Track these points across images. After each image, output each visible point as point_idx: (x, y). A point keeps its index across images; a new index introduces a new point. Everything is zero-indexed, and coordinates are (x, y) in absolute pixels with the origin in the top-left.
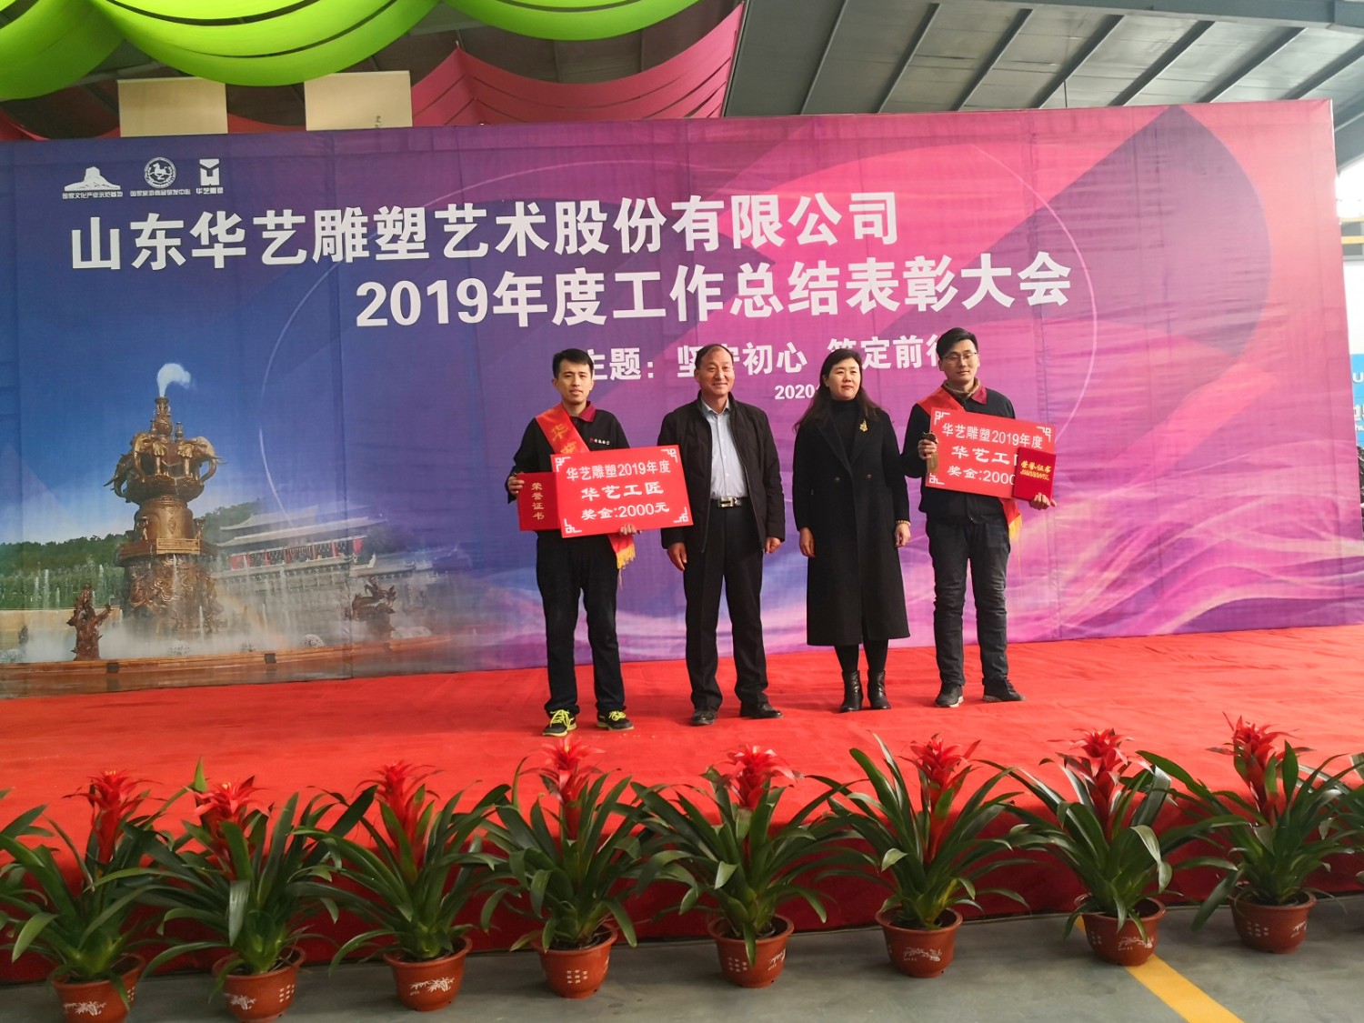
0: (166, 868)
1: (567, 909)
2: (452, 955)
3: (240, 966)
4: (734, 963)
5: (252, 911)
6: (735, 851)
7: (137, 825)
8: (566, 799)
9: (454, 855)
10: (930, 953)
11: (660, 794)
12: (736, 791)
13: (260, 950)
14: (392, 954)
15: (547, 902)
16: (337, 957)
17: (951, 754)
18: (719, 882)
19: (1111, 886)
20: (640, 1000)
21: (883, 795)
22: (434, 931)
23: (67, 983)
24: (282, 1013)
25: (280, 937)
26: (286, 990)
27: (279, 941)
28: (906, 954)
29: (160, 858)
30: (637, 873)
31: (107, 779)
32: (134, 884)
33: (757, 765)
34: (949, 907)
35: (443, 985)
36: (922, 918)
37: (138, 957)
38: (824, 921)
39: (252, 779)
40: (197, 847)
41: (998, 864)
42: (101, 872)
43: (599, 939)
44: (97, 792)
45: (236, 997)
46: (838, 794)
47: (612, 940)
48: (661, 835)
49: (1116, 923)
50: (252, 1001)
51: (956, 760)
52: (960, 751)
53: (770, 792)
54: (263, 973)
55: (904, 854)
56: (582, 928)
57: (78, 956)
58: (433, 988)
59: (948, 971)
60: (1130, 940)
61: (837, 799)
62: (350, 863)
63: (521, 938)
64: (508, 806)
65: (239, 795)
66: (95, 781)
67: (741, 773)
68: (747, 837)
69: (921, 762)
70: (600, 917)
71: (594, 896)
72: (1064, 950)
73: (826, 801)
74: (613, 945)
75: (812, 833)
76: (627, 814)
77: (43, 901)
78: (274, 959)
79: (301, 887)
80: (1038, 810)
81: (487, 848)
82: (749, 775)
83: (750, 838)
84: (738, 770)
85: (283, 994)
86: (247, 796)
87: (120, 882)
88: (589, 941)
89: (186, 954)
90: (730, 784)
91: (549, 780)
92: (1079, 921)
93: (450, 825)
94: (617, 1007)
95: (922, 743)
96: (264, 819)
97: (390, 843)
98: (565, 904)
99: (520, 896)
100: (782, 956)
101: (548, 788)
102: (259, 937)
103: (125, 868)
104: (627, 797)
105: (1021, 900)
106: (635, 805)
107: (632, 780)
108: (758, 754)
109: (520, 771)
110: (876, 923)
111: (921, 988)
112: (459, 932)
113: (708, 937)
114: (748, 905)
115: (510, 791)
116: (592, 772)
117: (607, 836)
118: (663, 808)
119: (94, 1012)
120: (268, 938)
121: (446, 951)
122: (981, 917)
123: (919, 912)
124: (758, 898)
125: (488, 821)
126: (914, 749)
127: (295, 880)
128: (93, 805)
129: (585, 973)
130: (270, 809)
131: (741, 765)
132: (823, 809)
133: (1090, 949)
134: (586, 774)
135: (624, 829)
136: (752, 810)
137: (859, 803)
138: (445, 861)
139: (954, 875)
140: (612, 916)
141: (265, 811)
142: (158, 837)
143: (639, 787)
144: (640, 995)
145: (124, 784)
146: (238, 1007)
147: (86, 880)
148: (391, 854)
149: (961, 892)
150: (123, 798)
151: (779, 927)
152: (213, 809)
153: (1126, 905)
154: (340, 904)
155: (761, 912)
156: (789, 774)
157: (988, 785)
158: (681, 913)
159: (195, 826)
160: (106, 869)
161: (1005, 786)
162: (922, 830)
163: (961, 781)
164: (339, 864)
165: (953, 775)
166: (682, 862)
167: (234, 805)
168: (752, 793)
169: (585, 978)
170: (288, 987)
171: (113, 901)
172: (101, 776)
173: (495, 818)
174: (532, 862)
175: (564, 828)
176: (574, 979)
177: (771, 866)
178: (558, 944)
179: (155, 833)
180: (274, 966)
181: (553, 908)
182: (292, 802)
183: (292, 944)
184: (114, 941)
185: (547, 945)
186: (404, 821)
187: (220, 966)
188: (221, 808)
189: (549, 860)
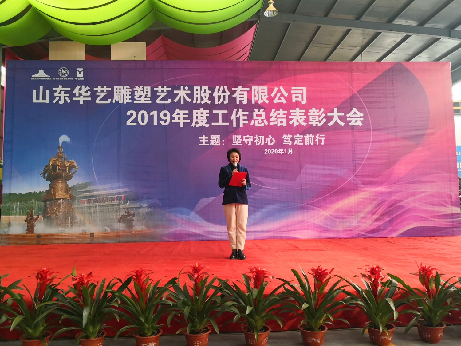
0: (62, 302)
1: (195, 321)
2: (156, 334)
3: (85, 336)
4: (251, 341)
5: (90, 317)
6: (252, 302)
7: (52, 287)
8: (196, 283)
9: (158, 301)
10: (316, 339)
11: (227, 282)
12: (253, 282)
13: (91, 331)
14: (136, 334)
15: (189, 318)
16: (118, 334)
17: (325, 272)
18: (247, 312)
19: (378, 319)
21: (302, 285)
22: (150, 326)
23: (27, 340)
25: (99, 327)
27: (98, 328)
28: (308, 339)
29: (60, 298)
30: (219, 309)
31: (43, 271)
32: (50, 307)
33: (260, 274)
34: (323, 324)
35: (152, 345)
36: (314, 328)
37: (50, 332)
38: (282, 327)
39: (91, 273)
40: (72, 295)
42: (39, 302)
43: (205, 331)
44: (39, 276)
46: (286, 284)
47: (209, 332)
48: (227, 296)
49: (379, 331)
51: (327, 274)
52: (328, 271)
53: (264, 283)
54: (92, 339)
55: (309, 305)
56: (200, 327)
57: (30, 331)
60: (384, 337)
61: (287, 286)
62: (123, 302)
63: (180, 330)
64: (176, 285)
65: (87, 278)
66: (39, 272)
67: (255, 277)
69: (314, 274)
70: (205, 324)
71: (204, 316)
72: (361, 341)
73: (283, 287)
74: (210, 334)
75: (279, 297)
76: (216, 289)
77: (20, 312)
78: (96, 334)
79: (107, 310)
80: (353, 292)
81: (168, 298)
82: (257, 277)
83: (257, 298)
84: (253, 275)
86: (89, 278)
87: (46, 306)
88: (202, 331)
89: (67, 332)
90: (250, 280)
91: (190, 276)
92: (367, 331)
93: (156, 291)
95: (315, 268)
96: (95, 286)
97: (136, 296)
98: (194, 319)
99: (180, 315)
100: (266, 339)
101: (190, 279)
102: (91, 326)
103: (48, 301)
104: (216, 284)
105: (347, 322)
106: (219, 286)
107: (217, 278)
108: (261, 270)
109: (181, 273)
110: (298, 329)
112: (158, 327)
113: (242, 332)
114: (256, 321)
115: (177, 280)
116: (205, 274)
117: (208, 297)
118: (228, 287)
120: (94, 327)
121: (155, 333)
122: (333, 329)
123: (313, 325)
124: (259, 319)
125: (169, 290)
126: (313, 270)
127: (106, 307)
128: (38, 280)
129: (200, 342)
130: (97, 283)
131: (255, 274)
132: (281, 290)
133: (370, 340)
134: (203, 275)
135: (214, 294)
136: (258, 289)
137: (293, 287)
138: (155, 303)
139: (325, 313)
140: (210, 323)
141: (95, 284)
142: (59, 291)
143: (220, 280)
145: (48, 273)
147: (34, 305)
148: (136, 300)
149: (328, 319)
150: (48, 277)
151: (266, 329)
152: (78, 282)
153: (382, 325)
154: (120, 316)
155: (260, 323)
156: (271, 277)
157: (336, 284)
158: (234, 323)
159: (72, 288)
160: (41, 302)
161: (342, 283)
162: (315, 297)
163: (328, 281)
164: (120, 302)
165: (325, 279)
166: (234, 305)
167: (85, 281)
168: (258, 283)
169: (200, 344)
170: (100, 344)
171: (43, 312)
172: (41, 270)
173: (172, 289)
174: (185, 304)
175: (195, 293)
176: (197, 345)
177: (264, 308)
178: (192, 332)
179: (59, 290)
180: (96, 336)
181: (191, 320)
182: (104, 282)
183: (102, 329)
184: (42, 326)
185: (188, 333)
186: (142, 289)
187: (78, 336)
188: (81, 282)
189: (190, 303)
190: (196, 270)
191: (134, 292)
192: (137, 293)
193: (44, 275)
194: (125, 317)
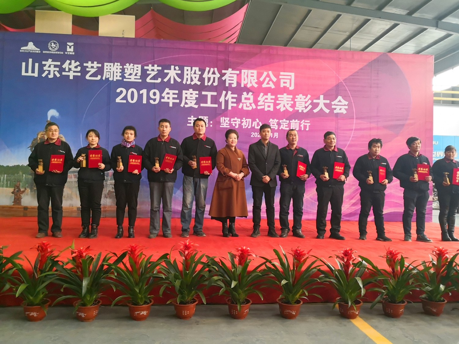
0: (61, 272)
1: (184, 292)
2: (148, 304)
3: (82, 304)
4: (234, 311)
5: (89, 287)
6: (237, 278)
7: (52, 259)
8: (186, 259)
9: (151, 274)
10: (292, 312)
11: (214, 259)
12: (237, 260)
14: (129, 303)
15: (179, 290)
16: (114, 302)
17: (303, 253)
18: (233, 286)
19: (347, 295)
20: (205, 321)
21: (282, 264)
22: (143, 296)
23: (27, 306)
24: (94, 319)
25: (95, 295)
26: (96, 312)
27: (94, 297)
28: (285, 312)
29: (59, 269)
30: (207, 283)
31: (44, 244)
32: (50, 277)
33: (245, 252)
34: (299, 299)
35: (144, 313)
37: (49, 300)
38: (262, 300)
39: (90, 246)
40: (70, 266)
41: (314, 287)
42: (40, 272)
43: (192, 302)
44: (40, 248)
45: (80, 313)
46: (268, 263)
47: (197, 303)
48: (213, 272)
49: (348, 306)
50: (85, 315)
51: (305, 254)
52: (305, 252)
53: (248, 260)
54: (89, 306)
55: (287, 282)
56: (188, 298)
57: (31, 298)
58: (141, 314)
59: (297, 318)
60: (352, 311)
61: (268, 264)
62: (119, 274)
63: (170, 300)
64: (168, 260)
65: (86, 251)
66: (40, 244)
68: (240, 274)
69: (294, 254)
70: (193, 296)
71: (193, 289)
72: (331, 314)
73: (264, 265)
74: (197, 304)
75: (261, 273)
76: (203, 265)
77: (21, 280)
78: (93, 302)
79: (103, 281)
80: (327, 271)
81: (159, 272)
82: (242, 255)
84: (238, 253)
85: (95, 313)
86: (88, 252)
87: (46, 276)
88: (190, 302)
89: (65, 300)
90: (236, 258)
91: (181, 253)
92: (337, 305)
93: (149, 265)
94: (197, 323)
95: (294, 249)
96: (93, 259)
97: (130, 269)
98: (183, 291)
99: (171, 287)
100: (248, 310)
101: (181, 255)
102: (88, 295)
103: (48, 271)
104: (204, 260)
105: (320, 297)
106: (206, 262)
107: (205, 255)
108: (245, 249)
109: (172, 250)
110: (277, 303)
111: (289, 322)
112: (150, 297)
113: (226, 304)
114: (239, 294)
115: (169, 255)
116: (195, 251)
117: (196, 272)
118: (215, 263)
119: (35, 315)
120: (91, 295)
121: (147, 302)
122: (308, 303)
123: (290, 300)
124: (242, 292)
125: (161, 265)
126: (292, 250)
127: (103, 278)
128: (38, 251)
129: (188, 312)
130: (95, 256)
131: (240, 252)
132: (263, 267)
133: (340, 313)
134: (193, 251)
135: (202, 269)
136: (242, 266)
137: (274, 265)
138: (148, 276)
139: (302, 288)
140: (198, 295)
141: (93, 257)
142: (59, 263)
143: (208, 257)
144: (204, 320)
145: (48, 246)
146: (81, 316)
147: (34, 274)
148: (130, 272)
149: (303, 294)
150: (49, 250)
151: (248, 302)
152: (77, 255)
153: (351, 301)
154: (116, 286)
155: (242, 296)
156: (254, 256)
157: (313, 263)
158: (219, 295)
159: (71, 260)
161: (318, 263)
162: (292, 275)
163: (305, 261)
164: (116, 274)
165: (303, 259)
166: (219, 280)
167: (84, 254)
168: (242, 261)
169: (188, 313)
171: (43, 282)
172: (42, 243)
173: (164, 264)
174: (176, 277)
175: (184, 267)
176: (184, 314)
177: (247, 283)
178: (181, 303)
179: (59, 261)
180: (93, 304)
181: (181, 292)
182: (100, 255)
183: (98, 298)
184: (42, 294)
185: (178, 303)
186: (136, 262)
187: (76, 303)
188: (80, 255)
189: (180, 277)
190: (187, 247)
191: (128, 265)
192: (131, 266)
193: (44, 247)
194: (120, 287)
